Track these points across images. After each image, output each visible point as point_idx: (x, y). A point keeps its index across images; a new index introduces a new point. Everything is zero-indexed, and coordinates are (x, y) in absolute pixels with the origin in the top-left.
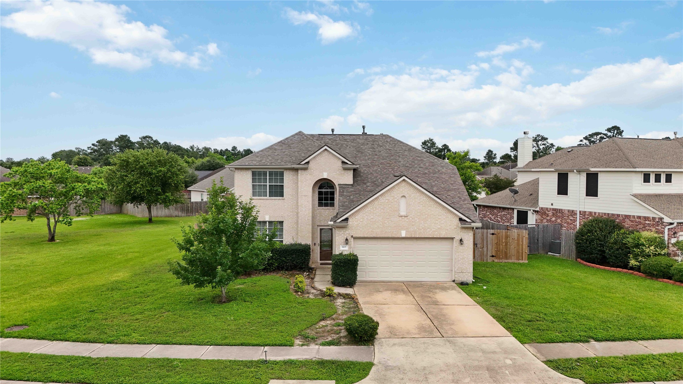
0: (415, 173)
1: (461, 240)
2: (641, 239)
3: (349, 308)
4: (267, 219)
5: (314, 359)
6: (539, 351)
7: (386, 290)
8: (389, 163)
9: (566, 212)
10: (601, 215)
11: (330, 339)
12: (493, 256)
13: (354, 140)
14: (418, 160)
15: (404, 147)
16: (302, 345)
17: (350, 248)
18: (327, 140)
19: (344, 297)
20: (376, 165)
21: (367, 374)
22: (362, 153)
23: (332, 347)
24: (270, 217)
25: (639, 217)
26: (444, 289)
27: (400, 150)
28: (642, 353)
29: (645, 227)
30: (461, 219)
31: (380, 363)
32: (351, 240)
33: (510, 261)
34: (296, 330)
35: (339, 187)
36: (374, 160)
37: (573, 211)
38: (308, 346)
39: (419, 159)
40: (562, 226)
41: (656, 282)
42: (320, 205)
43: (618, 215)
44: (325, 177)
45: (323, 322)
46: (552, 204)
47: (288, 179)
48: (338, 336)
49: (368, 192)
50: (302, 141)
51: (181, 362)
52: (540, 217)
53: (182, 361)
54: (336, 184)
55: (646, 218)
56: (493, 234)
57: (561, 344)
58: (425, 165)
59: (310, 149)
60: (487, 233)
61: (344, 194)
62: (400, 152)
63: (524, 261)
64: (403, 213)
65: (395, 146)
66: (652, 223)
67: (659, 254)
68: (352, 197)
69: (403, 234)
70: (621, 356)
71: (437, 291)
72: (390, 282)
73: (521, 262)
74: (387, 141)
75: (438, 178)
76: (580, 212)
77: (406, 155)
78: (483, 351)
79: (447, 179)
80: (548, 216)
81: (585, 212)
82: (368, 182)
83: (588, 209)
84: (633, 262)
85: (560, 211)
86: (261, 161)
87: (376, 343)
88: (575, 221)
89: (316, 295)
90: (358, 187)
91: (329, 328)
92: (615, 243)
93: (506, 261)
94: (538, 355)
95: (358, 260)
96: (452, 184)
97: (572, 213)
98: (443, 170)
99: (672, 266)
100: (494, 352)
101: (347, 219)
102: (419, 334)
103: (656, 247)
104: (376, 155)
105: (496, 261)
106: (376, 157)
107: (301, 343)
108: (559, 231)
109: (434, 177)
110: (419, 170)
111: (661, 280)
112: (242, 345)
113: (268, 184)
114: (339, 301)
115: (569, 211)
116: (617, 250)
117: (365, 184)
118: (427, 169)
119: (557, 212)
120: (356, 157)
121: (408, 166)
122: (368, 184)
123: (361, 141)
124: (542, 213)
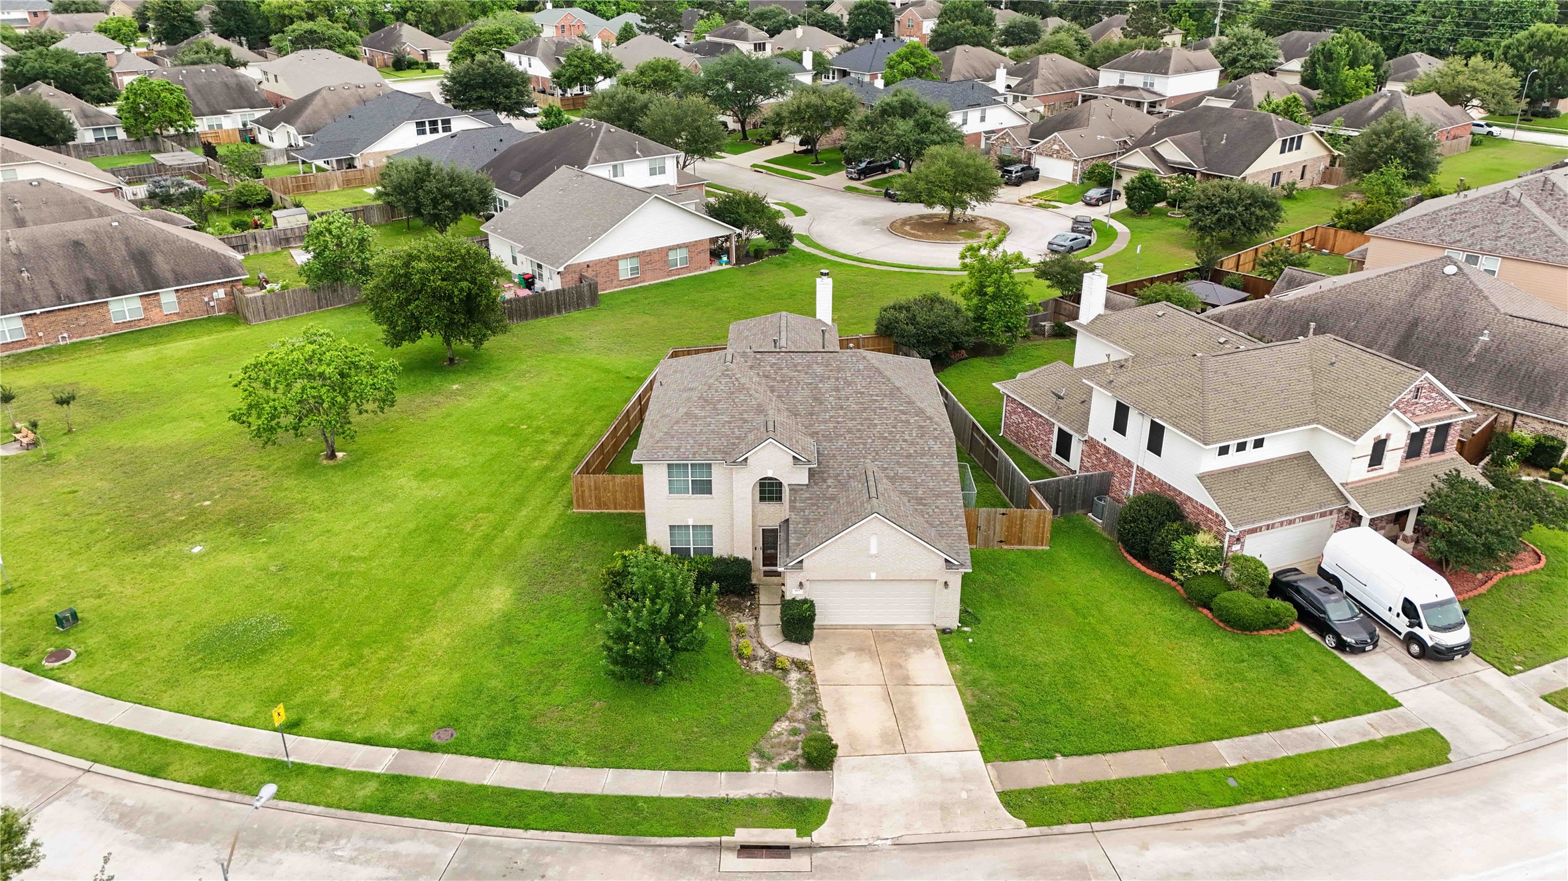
0: (895, 454)
1: (946, 583)
2: (1192, 550)
3: (805, 694)
4: (691, 523)
5: (774, 794)
6: (999, 777)
7: (850, 649)
8: (859, 430)
9: (1122, 459)
10: (1161, 484)
11: (787, 759)
12: (1001, 542)
13: (808, 366)
14: (902, 421)
15: (883, 387)
16: (759, 770)
17: (804, 592)
18: (768, 368)
19: (799, 668)
20: (841, 435)
21: (825, 819)
22: (821, 403)
23: (791, 773)
24: (694, 521)
25: (1202, 506)
26: (920, 644)
27: (877, 395)
28: (1100, 778)
29: (1206, 521)
30: (946, 561)
31: (838, 800)
32: (807, 585)
33: (1025, 547)
34: (750, 742)
35: (790, 490)
36: (838, 423)
37: (1129, 461)
38: (765, 771)
39: (903, 417)
40: (1112, 474)
41: (1192, 614)
42: (762, 499)
43: (1180, 493)
44: (770, 475)
45: (778, 724)
46: (1105, 440)
47: (718, 475)
48: (795, 753)
49: (830, 499)
50: (733, 393)
51: (645, 802)
52: (1087, 448)
53: (647, 800)
54: (785, 484)
55: (1210, 511)
56: (1003, 514)
57: (1025, 762)
58: (910, 435)
59: (745, 416)
60: (996, 513)
61: (797, 504)
62: (876, 401)
63: (1043, 547)
64: (874, 551)
65: (870, 383)
66: (1214, 518)
67: (1209, 572)
68: (807, 512)
69: (873, 576)
70: (1078, 782)
71: (911, 650)
72: (855, 627)
73: (1040, 548)
74: (859, 370)
75: (926, 466)
76: (1138, 467)
77: (886, 408)
78: (944, 779)
79: (939, 468)
80: (1098, 453)
81: (1143, 470)
82: (829, 476)
83: (1148, 468)
84: (1177, 574)
85: (1114, 453)
86: (678, 449)
87: (835, 765)
88: (1130, 475)
89: (764, 665)
90: (816, 488)
91: (784, 738)
92: (1161, 544)
93: (1020, 547)
94: (996, 782)
95: (815, 615)
96: (944, 481)
97: (1129, 464)
98: (936, 448)
99: (1215, 596)
100: (952, 780)
101: (801, 562)
102: (880, 747)
103: (1205, 564)
104: (842, 408)
105: (1005, 547)
106: (841, 412)
107: (757, 766)
108: (1109, 481)
109: (922, 463)
110: (902, 448)
111: (1200, 609)
112: (697, 770)
113: (690, 479)
114: (794, 676)
115: (1124, 458)
116: (1163, 554)
117: (825, 481)
118: (912, 443)
119: (1109, 452)
120: (811, 414)
121: (886, 438)
122: (830, 482)
123: (819, 370)
124: (1091, 444)
